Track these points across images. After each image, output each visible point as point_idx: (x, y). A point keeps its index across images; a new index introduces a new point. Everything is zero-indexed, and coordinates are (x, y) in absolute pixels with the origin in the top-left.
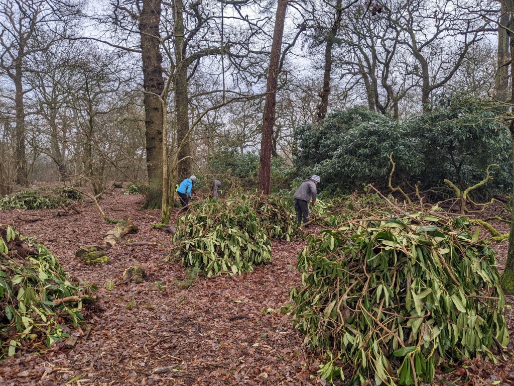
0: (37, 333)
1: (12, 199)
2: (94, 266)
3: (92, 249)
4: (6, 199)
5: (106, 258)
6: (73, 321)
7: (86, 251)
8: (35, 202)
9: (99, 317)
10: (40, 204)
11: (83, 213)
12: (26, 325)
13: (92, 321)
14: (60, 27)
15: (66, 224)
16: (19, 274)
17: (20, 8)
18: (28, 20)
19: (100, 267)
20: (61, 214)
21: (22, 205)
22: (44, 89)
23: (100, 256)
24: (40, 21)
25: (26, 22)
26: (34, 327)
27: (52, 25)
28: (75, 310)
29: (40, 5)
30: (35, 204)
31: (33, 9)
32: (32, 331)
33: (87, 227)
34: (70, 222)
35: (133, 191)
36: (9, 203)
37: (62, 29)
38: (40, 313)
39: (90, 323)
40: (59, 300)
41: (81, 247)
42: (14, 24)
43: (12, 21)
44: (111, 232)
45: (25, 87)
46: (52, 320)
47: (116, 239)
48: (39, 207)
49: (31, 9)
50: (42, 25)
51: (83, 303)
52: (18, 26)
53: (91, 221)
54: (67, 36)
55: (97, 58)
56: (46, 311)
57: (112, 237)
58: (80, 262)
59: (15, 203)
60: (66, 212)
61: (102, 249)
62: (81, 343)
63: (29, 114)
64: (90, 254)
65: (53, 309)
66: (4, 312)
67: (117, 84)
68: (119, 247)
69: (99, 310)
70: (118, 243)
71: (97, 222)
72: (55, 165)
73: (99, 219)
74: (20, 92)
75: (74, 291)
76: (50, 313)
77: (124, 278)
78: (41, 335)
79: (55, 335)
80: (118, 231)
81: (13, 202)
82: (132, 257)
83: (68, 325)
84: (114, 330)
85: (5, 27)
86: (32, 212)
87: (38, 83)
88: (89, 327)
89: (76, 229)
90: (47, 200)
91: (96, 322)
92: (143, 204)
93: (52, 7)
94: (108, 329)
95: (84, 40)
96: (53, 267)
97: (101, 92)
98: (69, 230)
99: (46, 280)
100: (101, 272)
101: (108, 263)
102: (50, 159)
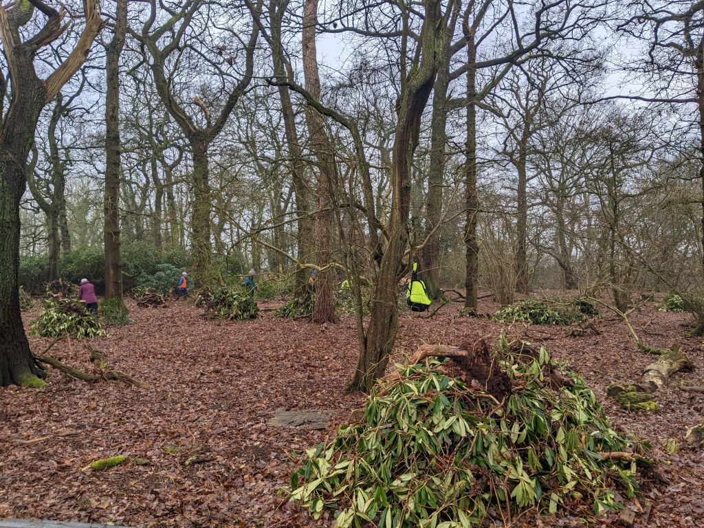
0: (582, 492)
1: (515, 311)
2: (637, 413)
3: (630, 388)
4: (509, 310)
5: (653, 405)
6: (627, 489)
7: (622, 390)
8: (542, 315)
9: (660, 490)
10: (548, 318)
11: (605, 334)
12: (569, 477)
13: (651, 495)
14: (574, 91)
15: (584, 348)
16: (556, 408)
17: (529, 79)
18: (536, 91)
19: (645, 416)
20: (575, 333)
21: (526, 318)
22: (550, 173)
23: (644, 400)
24: (550, 89)
25: (534, 95)
26: (578, 483)
27: (564, 90)
28: (628, 473)
29: (549, 71)
30: (542, 318)
31: (543, 76)
32: (576, 488)
33: (614, 355)
34: (589, 345)
35: (673, 307)
36: (512, 314)
37: (576, 93)
38: (584, 467)
39: (650, 497)
40: (607, 454)
41: (613, 383)
42: (519, 101)
43: (518, 97)
44: (653, 366)
45: (529, 174)
46: (598, 479)
47: (662, 378)
48: (547, 322)
49: (540, 77)
50: (552, 94)
51: (638, 465)
52: (524, 102)
53: (617, 346)
54: (582, 101)
55: (621, 121)
56: (590, 464)
57: (656, 374)
58: (614, 404)
59: (519, 315)
60: (584, 332)
61: (644, 390)
62: (641, 523)
63: (533, 205)
64: (628, 394)
65: (599, 464)
66: (544, 454)
67: (649, 153)
68: (669, 391)
69: (660, 480)
70: (666, 384)
71: (626, 349)
72: (560, 268)
73: (628, 345)
74: (523, 180)
75: (622, 446)
76: (595, 469)
77: (690, 441)
78: (587, 496)
79: (605, 501)
80: (663, 366)
81: (517, 314)
82: (692, 409)
83: (621, 492)
84: (689, 518)
85: (511, 107)
86: (538, 327)
87: (543, 166)
88: (648, 504)
89: (599, 357)
90: (556, 314)
91: (657, 497)
92: (694, 327)
93: (565, 68)
94: (679, 514)
95: (604, 101)
96: (591, 406)
97: (626, 166)
98: (590, 356)
99: (585, 422)
100: (647, 423)
101: (656, 412)
102: (553, 261)
